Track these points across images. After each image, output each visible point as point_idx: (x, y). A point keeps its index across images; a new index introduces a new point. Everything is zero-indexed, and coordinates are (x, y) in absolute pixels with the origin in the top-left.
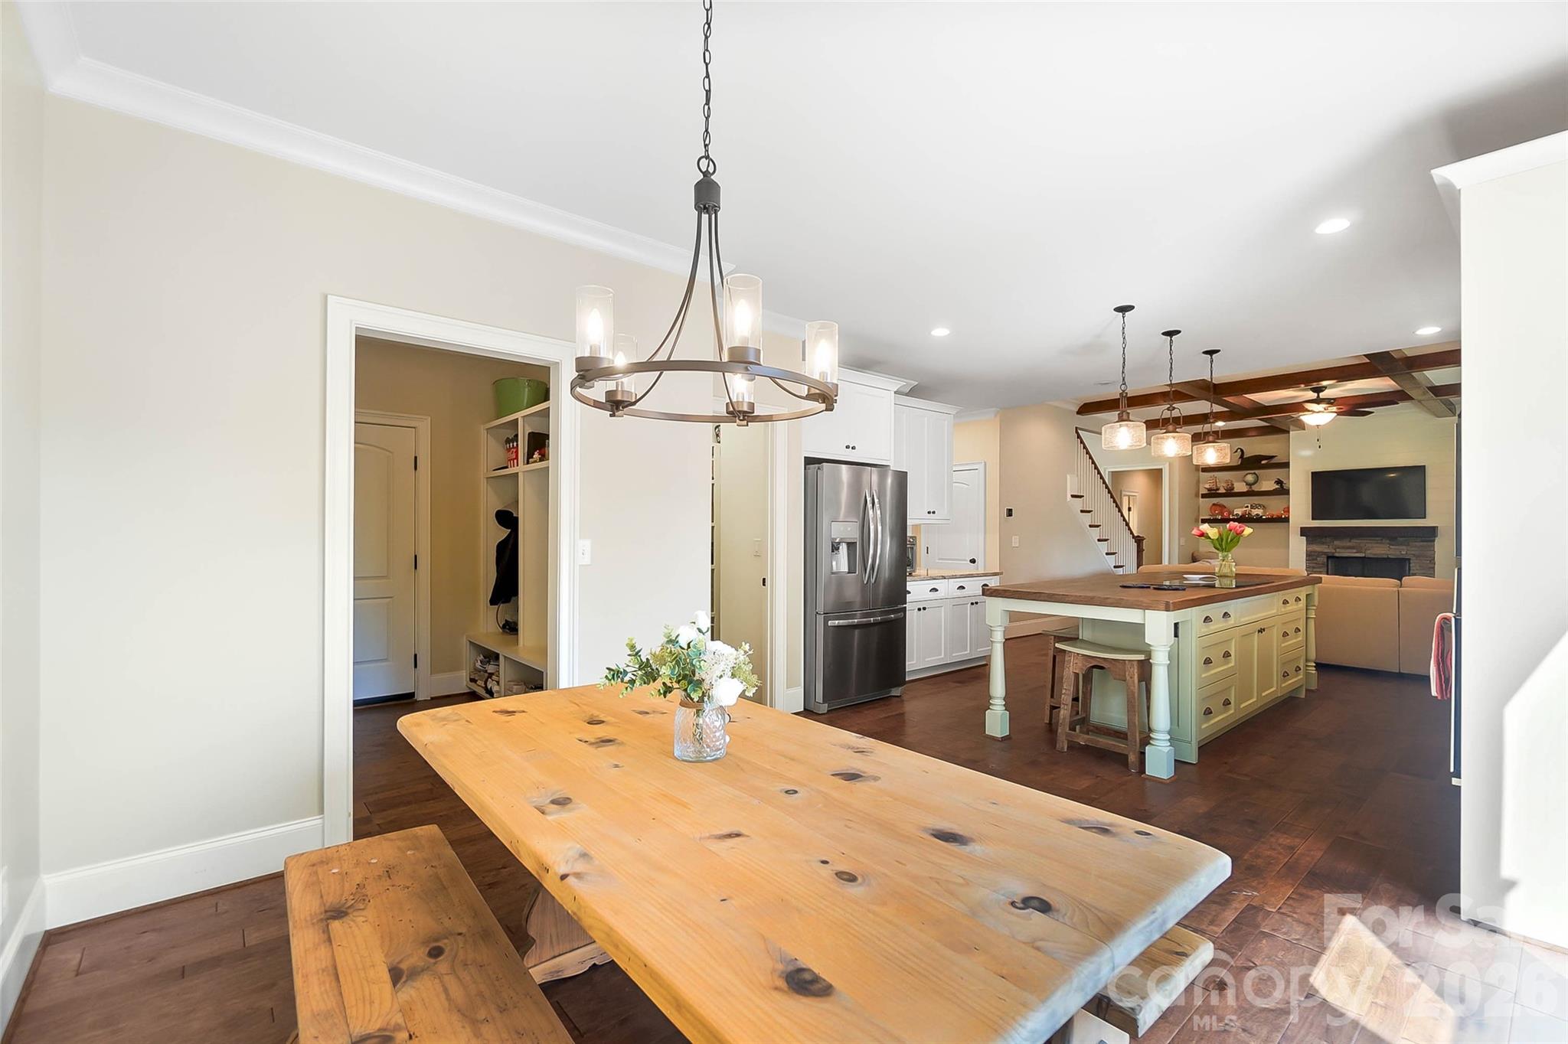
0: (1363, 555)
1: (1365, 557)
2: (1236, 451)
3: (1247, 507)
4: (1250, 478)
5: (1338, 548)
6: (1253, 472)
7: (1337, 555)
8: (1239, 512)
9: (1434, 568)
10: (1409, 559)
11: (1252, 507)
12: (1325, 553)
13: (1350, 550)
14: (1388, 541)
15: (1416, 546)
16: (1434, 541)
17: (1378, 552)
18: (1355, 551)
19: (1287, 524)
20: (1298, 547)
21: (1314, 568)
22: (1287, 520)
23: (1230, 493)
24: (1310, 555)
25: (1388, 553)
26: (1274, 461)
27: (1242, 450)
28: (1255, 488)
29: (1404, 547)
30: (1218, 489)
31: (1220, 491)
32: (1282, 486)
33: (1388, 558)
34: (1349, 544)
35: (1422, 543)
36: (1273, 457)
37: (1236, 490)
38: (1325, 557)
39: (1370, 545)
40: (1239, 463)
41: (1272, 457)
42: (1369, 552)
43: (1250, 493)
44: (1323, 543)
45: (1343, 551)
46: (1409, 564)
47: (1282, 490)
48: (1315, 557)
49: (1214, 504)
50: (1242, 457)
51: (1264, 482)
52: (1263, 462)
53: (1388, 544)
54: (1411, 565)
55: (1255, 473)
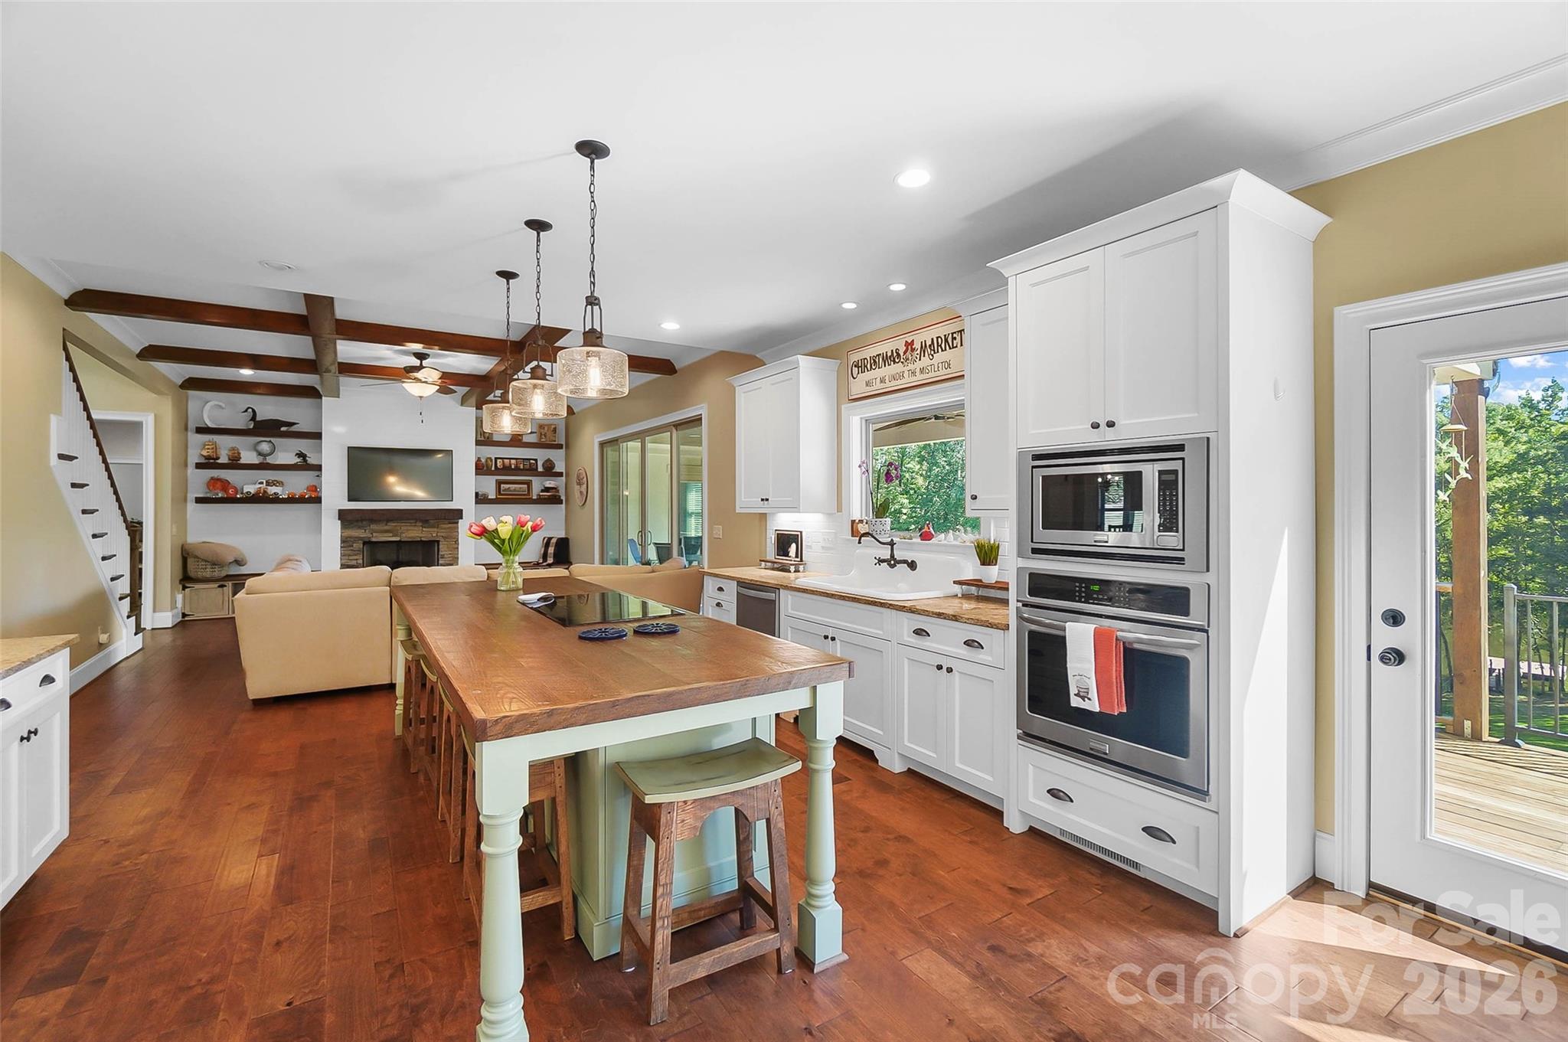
0: (398, 539)
1: (400, 541)
2: (246, 411)
3: (262, 483)
4: (265, 447)
5: (376, 532)
6: (268, 439)
7: (374, 540)
8: (251, 489)
9: (458, 548)
10: (438, 542)
11: (268, 484)
12: (360, 538)
13: (386, 535)
14: (421, 524)
15: (445, 529)
16: (457, 523)
17: (413, 535)
18: (391, 535)
19: (319, 505)
20: (332, 532)
21: (349, 555)
22: (318, 500)
23: (235, 464)
24: (345, 542)
25: (421, 535)
26: (294, 429)
27: (254, 411)
28: (270, 460)
29: (435, 529)
30: (218, 458)
31: (219, 461)
32: (305, 460)
33: (421, 541)
34: (386, 528)
35: (450, 525)
36: (294, 424)
37: (242, 461)
38: (361, 542)
39: (405, 528)
40: (251, 427)
41: (292, 424)
42: (404, 535)
43: (263, 466)
44: (359, 528)
45: (381, 535)
46: (438, 545)
47: (306, 465)
48: (351, 543)
49: (212, 478)
50: (254, 418)
51: (279, 454)
52: (283, 429)
53: (422, 526)
54: (441, 546)
55: (270, 441)
